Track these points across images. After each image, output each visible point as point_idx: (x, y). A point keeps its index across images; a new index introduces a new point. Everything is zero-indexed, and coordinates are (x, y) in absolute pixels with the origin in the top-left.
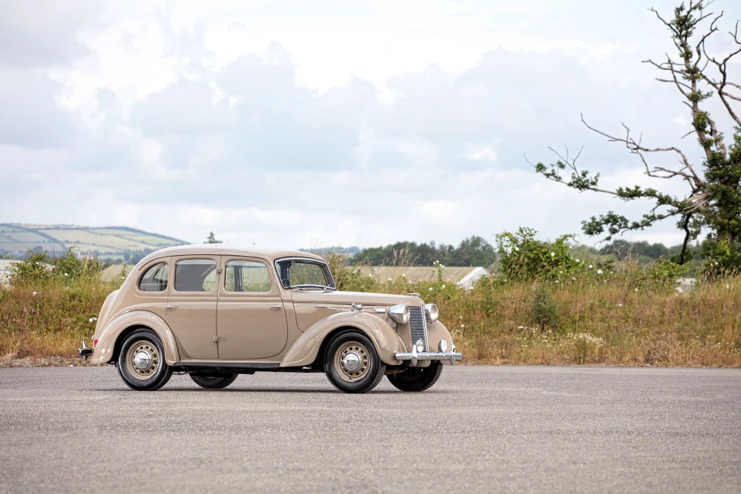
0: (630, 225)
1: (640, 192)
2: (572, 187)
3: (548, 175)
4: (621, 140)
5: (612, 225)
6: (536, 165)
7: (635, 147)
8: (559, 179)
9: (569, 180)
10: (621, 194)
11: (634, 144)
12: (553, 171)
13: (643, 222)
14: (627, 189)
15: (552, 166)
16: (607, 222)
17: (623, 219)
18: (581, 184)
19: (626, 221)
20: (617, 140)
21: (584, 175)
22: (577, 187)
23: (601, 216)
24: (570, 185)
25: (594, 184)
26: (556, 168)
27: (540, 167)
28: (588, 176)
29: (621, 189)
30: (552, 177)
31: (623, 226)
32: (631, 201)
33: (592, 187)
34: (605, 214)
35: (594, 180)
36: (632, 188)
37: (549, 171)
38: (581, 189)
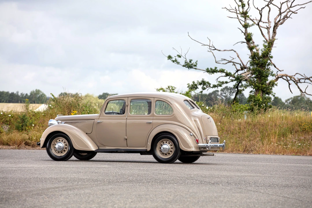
0: (212, 86)
1: (217, 70)
2: (184, 67)
3: (173, 61)
4: (208, 45)
5: (203, 86)
6: (167, 56)
7: (214, 49)
8: (178, 63)
9: (183, 64)
10: (208, 71)
11: (214, 47)
12: (176, 59)
13: (218, 84)
14: (211, 69)
15: (175, 57)
16: (200, 84)
17: (208, 83)
18: (189, 66)
19: (210, 84)
20: (205, 45)
21: (190, 61)
22: (187, 67)
23: (198, 81)
24: (184, 66)
25: (195, 66)
26: (177, 58)
27: (170, 57)
28: (192, 62)
29: (208, 69)
30: (175, 62)
31: (208, 86)
32: (213, 74)
33: (194, 67)
34: (200, 81)
35: (195, 64)
36: (213, 68)
37: (174, 59)
38: (189, 68)
